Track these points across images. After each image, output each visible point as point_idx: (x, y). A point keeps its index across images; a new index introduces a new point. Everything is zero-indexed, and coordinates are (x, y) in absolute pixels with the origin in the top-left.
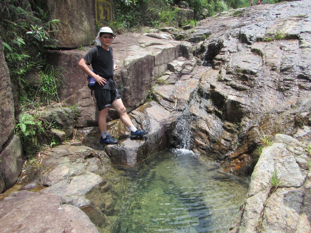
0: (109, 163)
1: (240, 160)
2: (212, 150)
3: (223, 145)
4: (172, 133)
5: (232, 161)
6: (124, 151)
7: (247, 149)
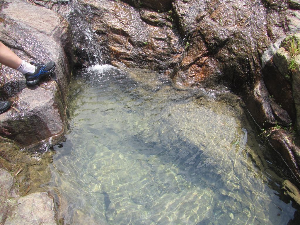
0: (15, 149)
1: (200, 66)
2: (143, 58)
3: (158, 47)
4: (72, 46)
5: (188, 69)
6: (35, 116)
7: (206, 51)
